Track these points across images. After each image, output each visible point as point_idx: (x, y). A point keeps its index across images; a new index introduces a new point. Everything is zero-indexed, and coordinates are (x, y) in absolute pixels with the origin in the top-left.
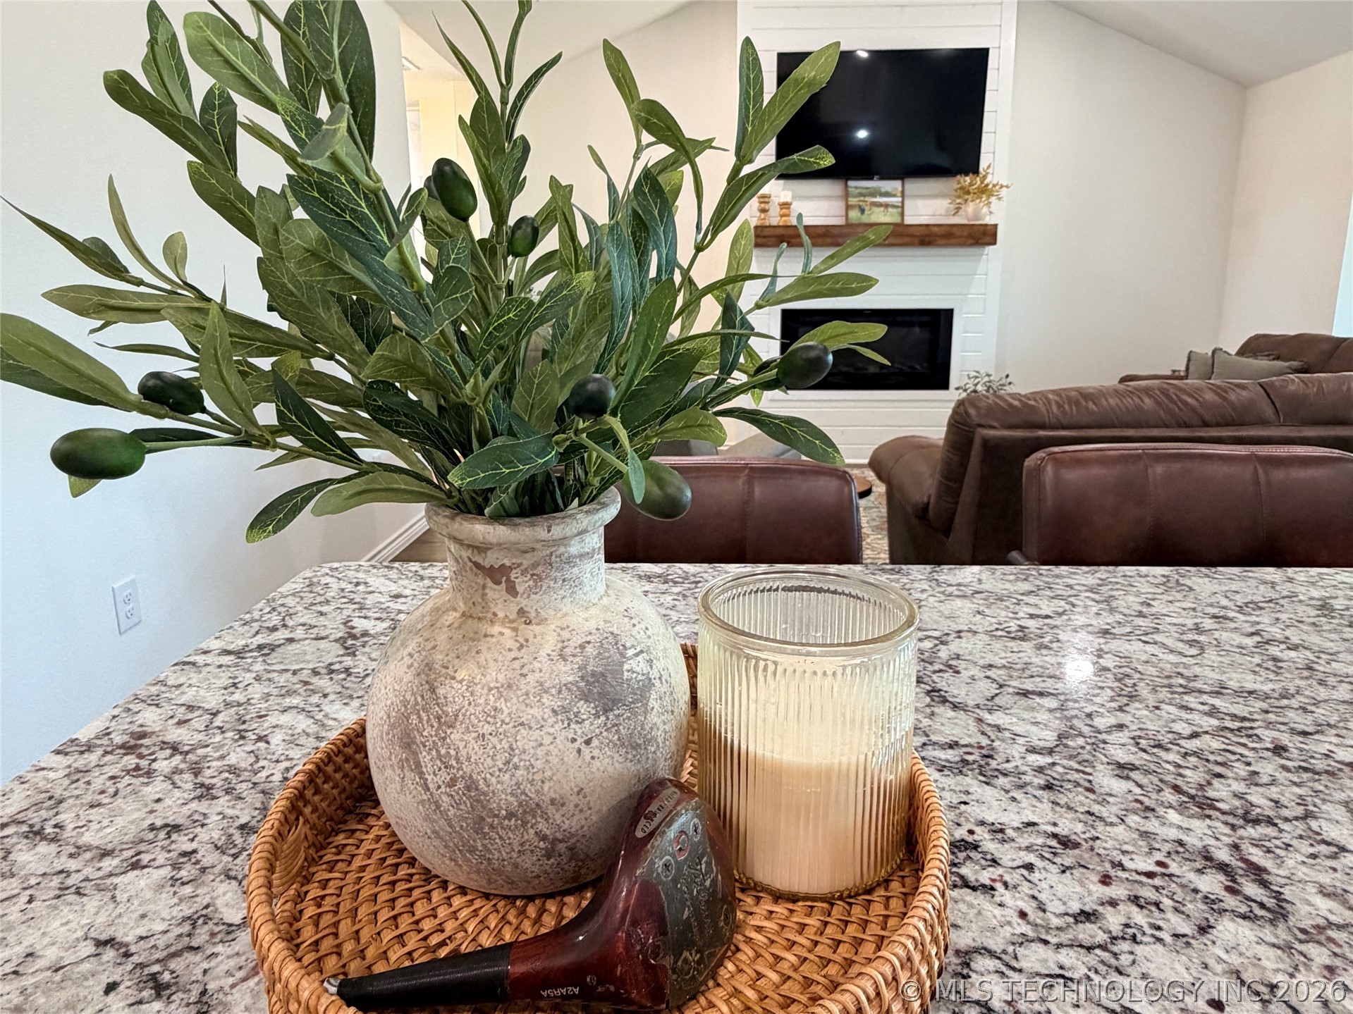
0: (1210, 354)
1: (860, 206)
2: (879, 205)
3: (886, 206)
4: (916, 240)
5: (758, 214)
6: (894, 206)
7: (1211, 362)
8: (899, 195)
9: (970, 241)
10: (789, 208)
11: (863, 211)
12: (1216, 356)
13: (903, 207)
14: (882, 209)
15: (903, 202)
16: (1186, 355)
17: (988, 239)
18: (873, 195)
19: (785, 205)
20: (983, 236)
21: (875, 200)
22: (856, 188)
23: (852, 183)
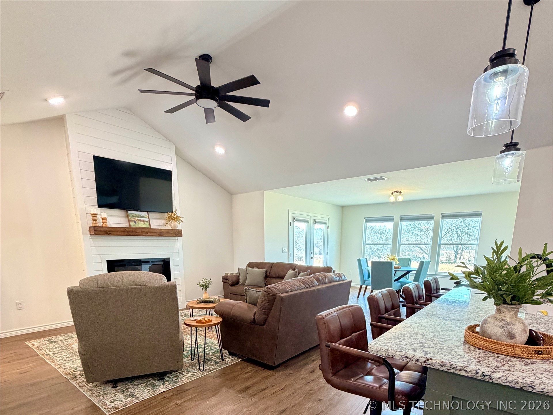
0: (245, 268)
1: (134, 221)
2: (141, 221)
3: (144, 221)
5: (92, 221)
7: (246, 270)
8: (147, 217)
9: (175, 235)
10: (106, 220)
11: (135, 223)
12: (247, 269)
13: (149, 222)
14: (143, 222)
15: (149, 220)
16: (238, 269)
17: (180, 235)
18: (138, 217)
19: (104, 219)
20: (178, 233)
21: (139, 219)
22: (131, 213)
23: (129, 212)
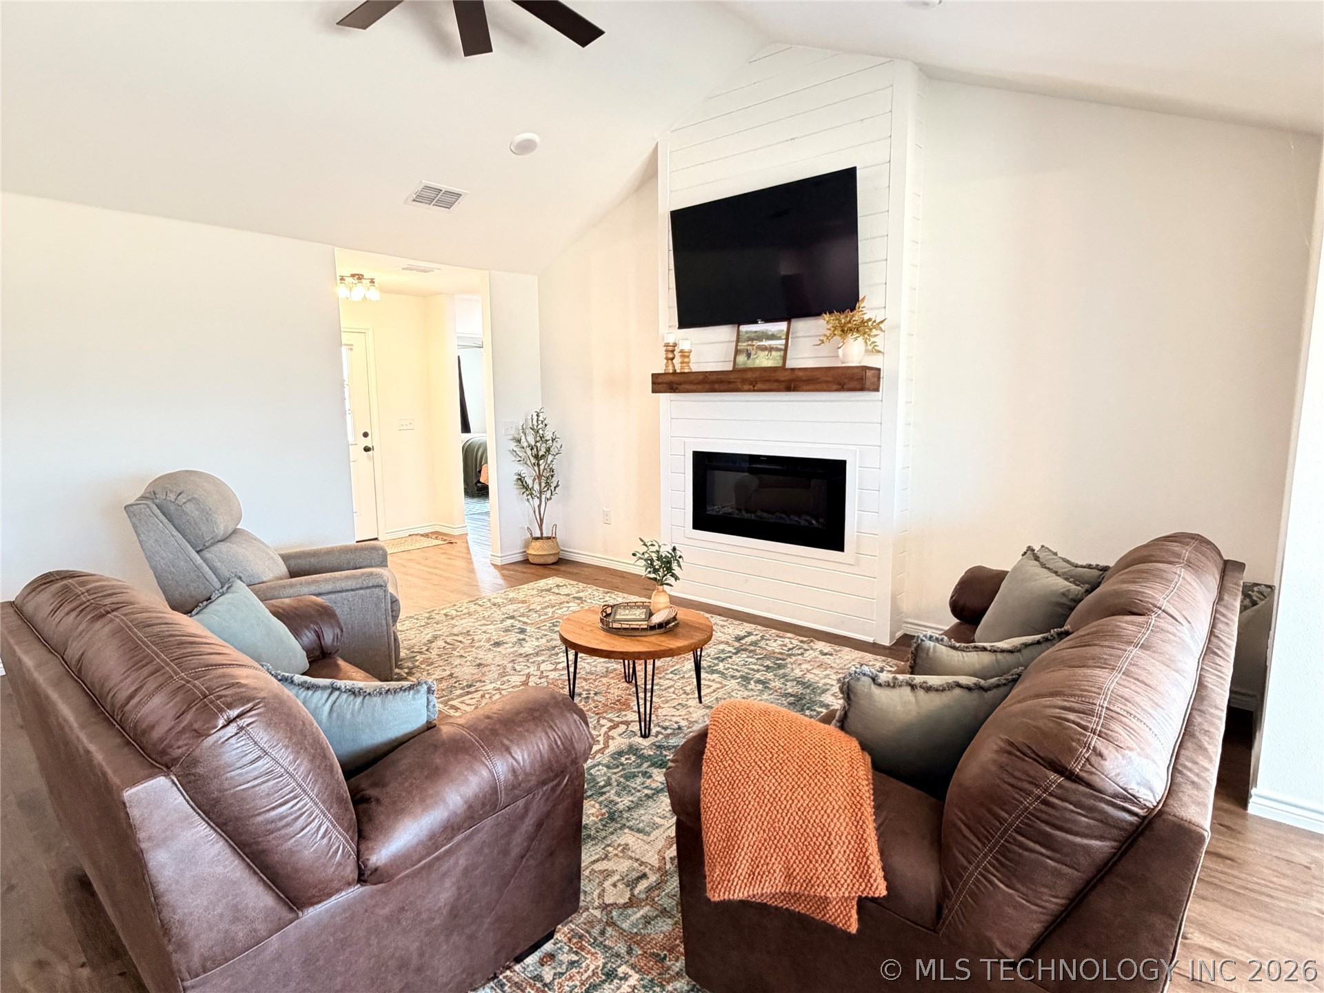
1: (747, 351)
2: (764, 349)
3: (771, 349)
4: (783, 385)
6: (778, 350)
8: (784, 337)
9: (835, 387)
10: (687, 356)
11: (749, 355)
13: (786, 350)
14: (767, 352)
15: (786, 345)
17: (854, 384)
18: (759, 338)
19: (682, 354)
21: (761, 343)
22: (745, 332)
23: (743, 328)
